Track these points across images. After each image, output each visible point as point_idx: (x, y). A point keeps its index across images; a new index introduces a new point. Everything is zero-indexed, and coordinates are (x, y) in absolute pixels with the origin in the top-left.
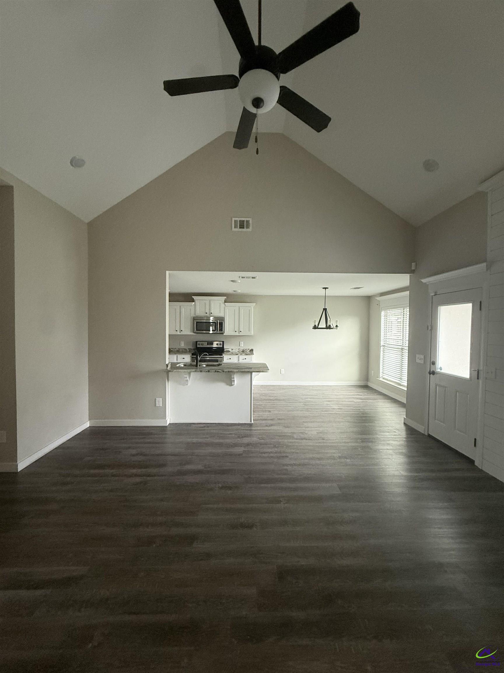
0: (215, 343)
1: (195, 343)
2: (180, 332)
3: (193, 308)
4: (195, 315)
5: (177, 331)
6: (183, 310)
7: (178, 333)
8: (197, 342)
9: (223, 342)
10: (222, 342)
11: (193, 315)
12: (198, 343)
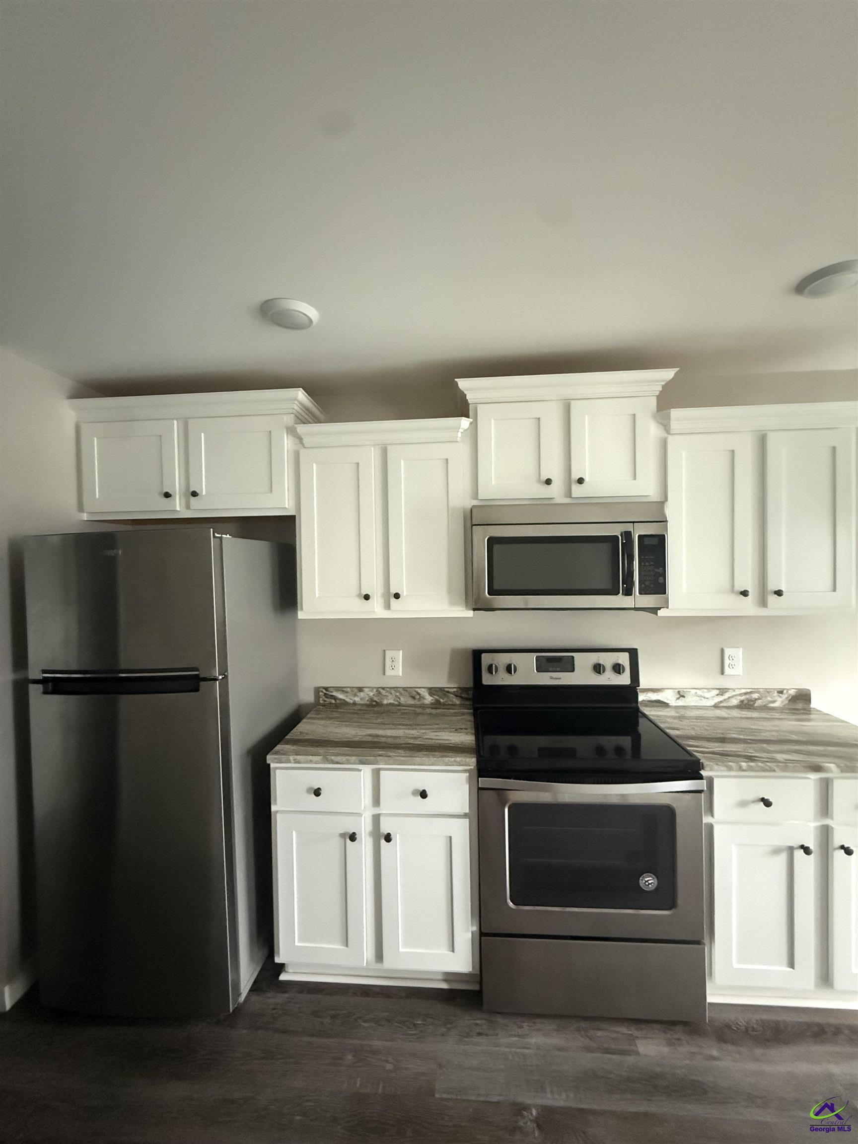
0: (583, 661)
1: (470, 658)
2: (388, 606)
3: (460, 453)
4: (475, 495)
5: (367, 597)
6: (401, 471)
7: (376, 610)
8: (477, 654)
9: (633, 654)
10: (627, 655)
11: (462, 500)
12: (486, 659)
